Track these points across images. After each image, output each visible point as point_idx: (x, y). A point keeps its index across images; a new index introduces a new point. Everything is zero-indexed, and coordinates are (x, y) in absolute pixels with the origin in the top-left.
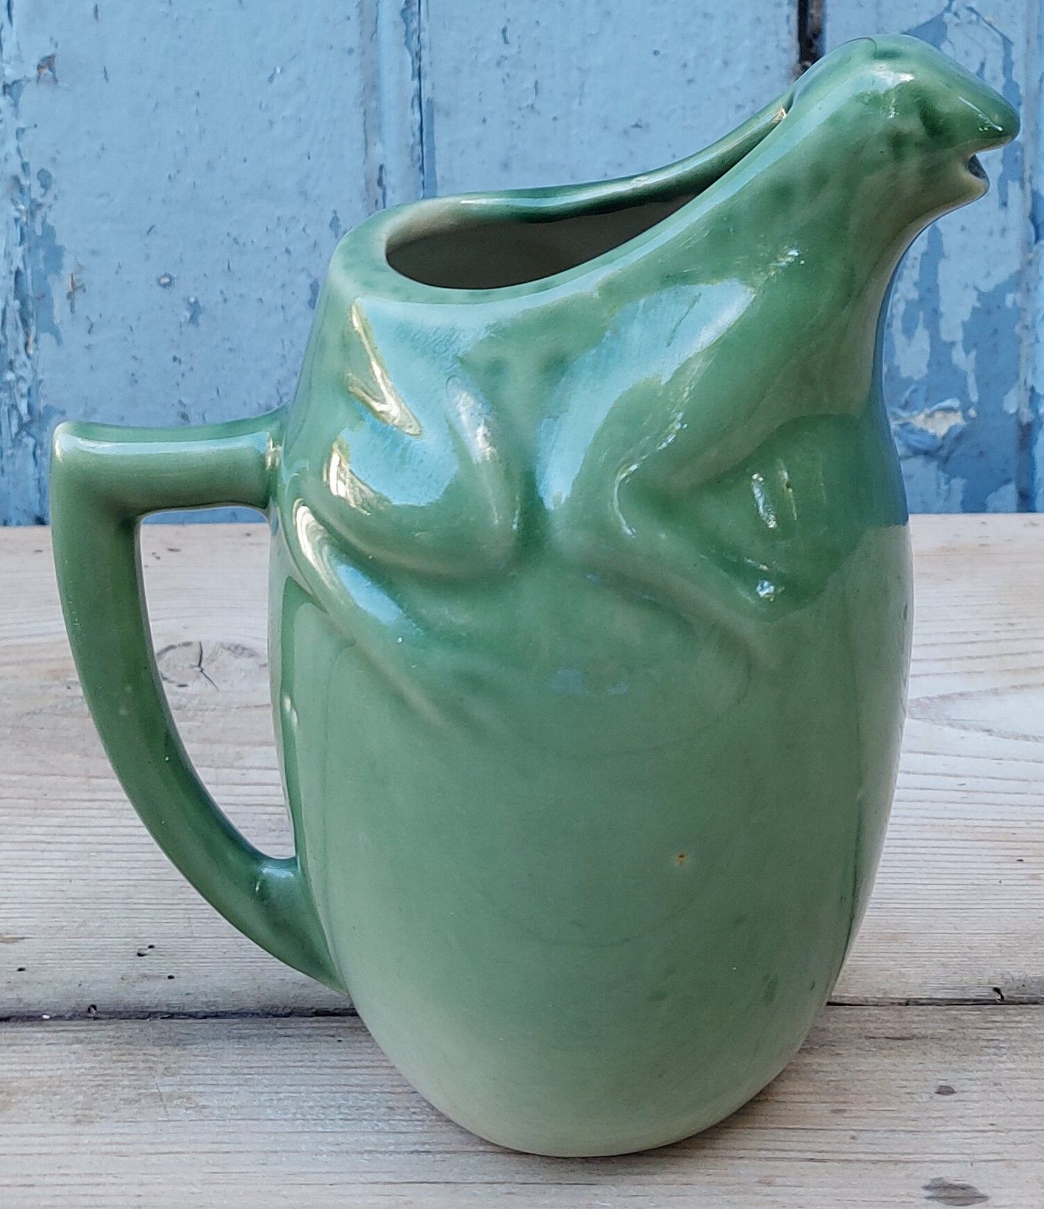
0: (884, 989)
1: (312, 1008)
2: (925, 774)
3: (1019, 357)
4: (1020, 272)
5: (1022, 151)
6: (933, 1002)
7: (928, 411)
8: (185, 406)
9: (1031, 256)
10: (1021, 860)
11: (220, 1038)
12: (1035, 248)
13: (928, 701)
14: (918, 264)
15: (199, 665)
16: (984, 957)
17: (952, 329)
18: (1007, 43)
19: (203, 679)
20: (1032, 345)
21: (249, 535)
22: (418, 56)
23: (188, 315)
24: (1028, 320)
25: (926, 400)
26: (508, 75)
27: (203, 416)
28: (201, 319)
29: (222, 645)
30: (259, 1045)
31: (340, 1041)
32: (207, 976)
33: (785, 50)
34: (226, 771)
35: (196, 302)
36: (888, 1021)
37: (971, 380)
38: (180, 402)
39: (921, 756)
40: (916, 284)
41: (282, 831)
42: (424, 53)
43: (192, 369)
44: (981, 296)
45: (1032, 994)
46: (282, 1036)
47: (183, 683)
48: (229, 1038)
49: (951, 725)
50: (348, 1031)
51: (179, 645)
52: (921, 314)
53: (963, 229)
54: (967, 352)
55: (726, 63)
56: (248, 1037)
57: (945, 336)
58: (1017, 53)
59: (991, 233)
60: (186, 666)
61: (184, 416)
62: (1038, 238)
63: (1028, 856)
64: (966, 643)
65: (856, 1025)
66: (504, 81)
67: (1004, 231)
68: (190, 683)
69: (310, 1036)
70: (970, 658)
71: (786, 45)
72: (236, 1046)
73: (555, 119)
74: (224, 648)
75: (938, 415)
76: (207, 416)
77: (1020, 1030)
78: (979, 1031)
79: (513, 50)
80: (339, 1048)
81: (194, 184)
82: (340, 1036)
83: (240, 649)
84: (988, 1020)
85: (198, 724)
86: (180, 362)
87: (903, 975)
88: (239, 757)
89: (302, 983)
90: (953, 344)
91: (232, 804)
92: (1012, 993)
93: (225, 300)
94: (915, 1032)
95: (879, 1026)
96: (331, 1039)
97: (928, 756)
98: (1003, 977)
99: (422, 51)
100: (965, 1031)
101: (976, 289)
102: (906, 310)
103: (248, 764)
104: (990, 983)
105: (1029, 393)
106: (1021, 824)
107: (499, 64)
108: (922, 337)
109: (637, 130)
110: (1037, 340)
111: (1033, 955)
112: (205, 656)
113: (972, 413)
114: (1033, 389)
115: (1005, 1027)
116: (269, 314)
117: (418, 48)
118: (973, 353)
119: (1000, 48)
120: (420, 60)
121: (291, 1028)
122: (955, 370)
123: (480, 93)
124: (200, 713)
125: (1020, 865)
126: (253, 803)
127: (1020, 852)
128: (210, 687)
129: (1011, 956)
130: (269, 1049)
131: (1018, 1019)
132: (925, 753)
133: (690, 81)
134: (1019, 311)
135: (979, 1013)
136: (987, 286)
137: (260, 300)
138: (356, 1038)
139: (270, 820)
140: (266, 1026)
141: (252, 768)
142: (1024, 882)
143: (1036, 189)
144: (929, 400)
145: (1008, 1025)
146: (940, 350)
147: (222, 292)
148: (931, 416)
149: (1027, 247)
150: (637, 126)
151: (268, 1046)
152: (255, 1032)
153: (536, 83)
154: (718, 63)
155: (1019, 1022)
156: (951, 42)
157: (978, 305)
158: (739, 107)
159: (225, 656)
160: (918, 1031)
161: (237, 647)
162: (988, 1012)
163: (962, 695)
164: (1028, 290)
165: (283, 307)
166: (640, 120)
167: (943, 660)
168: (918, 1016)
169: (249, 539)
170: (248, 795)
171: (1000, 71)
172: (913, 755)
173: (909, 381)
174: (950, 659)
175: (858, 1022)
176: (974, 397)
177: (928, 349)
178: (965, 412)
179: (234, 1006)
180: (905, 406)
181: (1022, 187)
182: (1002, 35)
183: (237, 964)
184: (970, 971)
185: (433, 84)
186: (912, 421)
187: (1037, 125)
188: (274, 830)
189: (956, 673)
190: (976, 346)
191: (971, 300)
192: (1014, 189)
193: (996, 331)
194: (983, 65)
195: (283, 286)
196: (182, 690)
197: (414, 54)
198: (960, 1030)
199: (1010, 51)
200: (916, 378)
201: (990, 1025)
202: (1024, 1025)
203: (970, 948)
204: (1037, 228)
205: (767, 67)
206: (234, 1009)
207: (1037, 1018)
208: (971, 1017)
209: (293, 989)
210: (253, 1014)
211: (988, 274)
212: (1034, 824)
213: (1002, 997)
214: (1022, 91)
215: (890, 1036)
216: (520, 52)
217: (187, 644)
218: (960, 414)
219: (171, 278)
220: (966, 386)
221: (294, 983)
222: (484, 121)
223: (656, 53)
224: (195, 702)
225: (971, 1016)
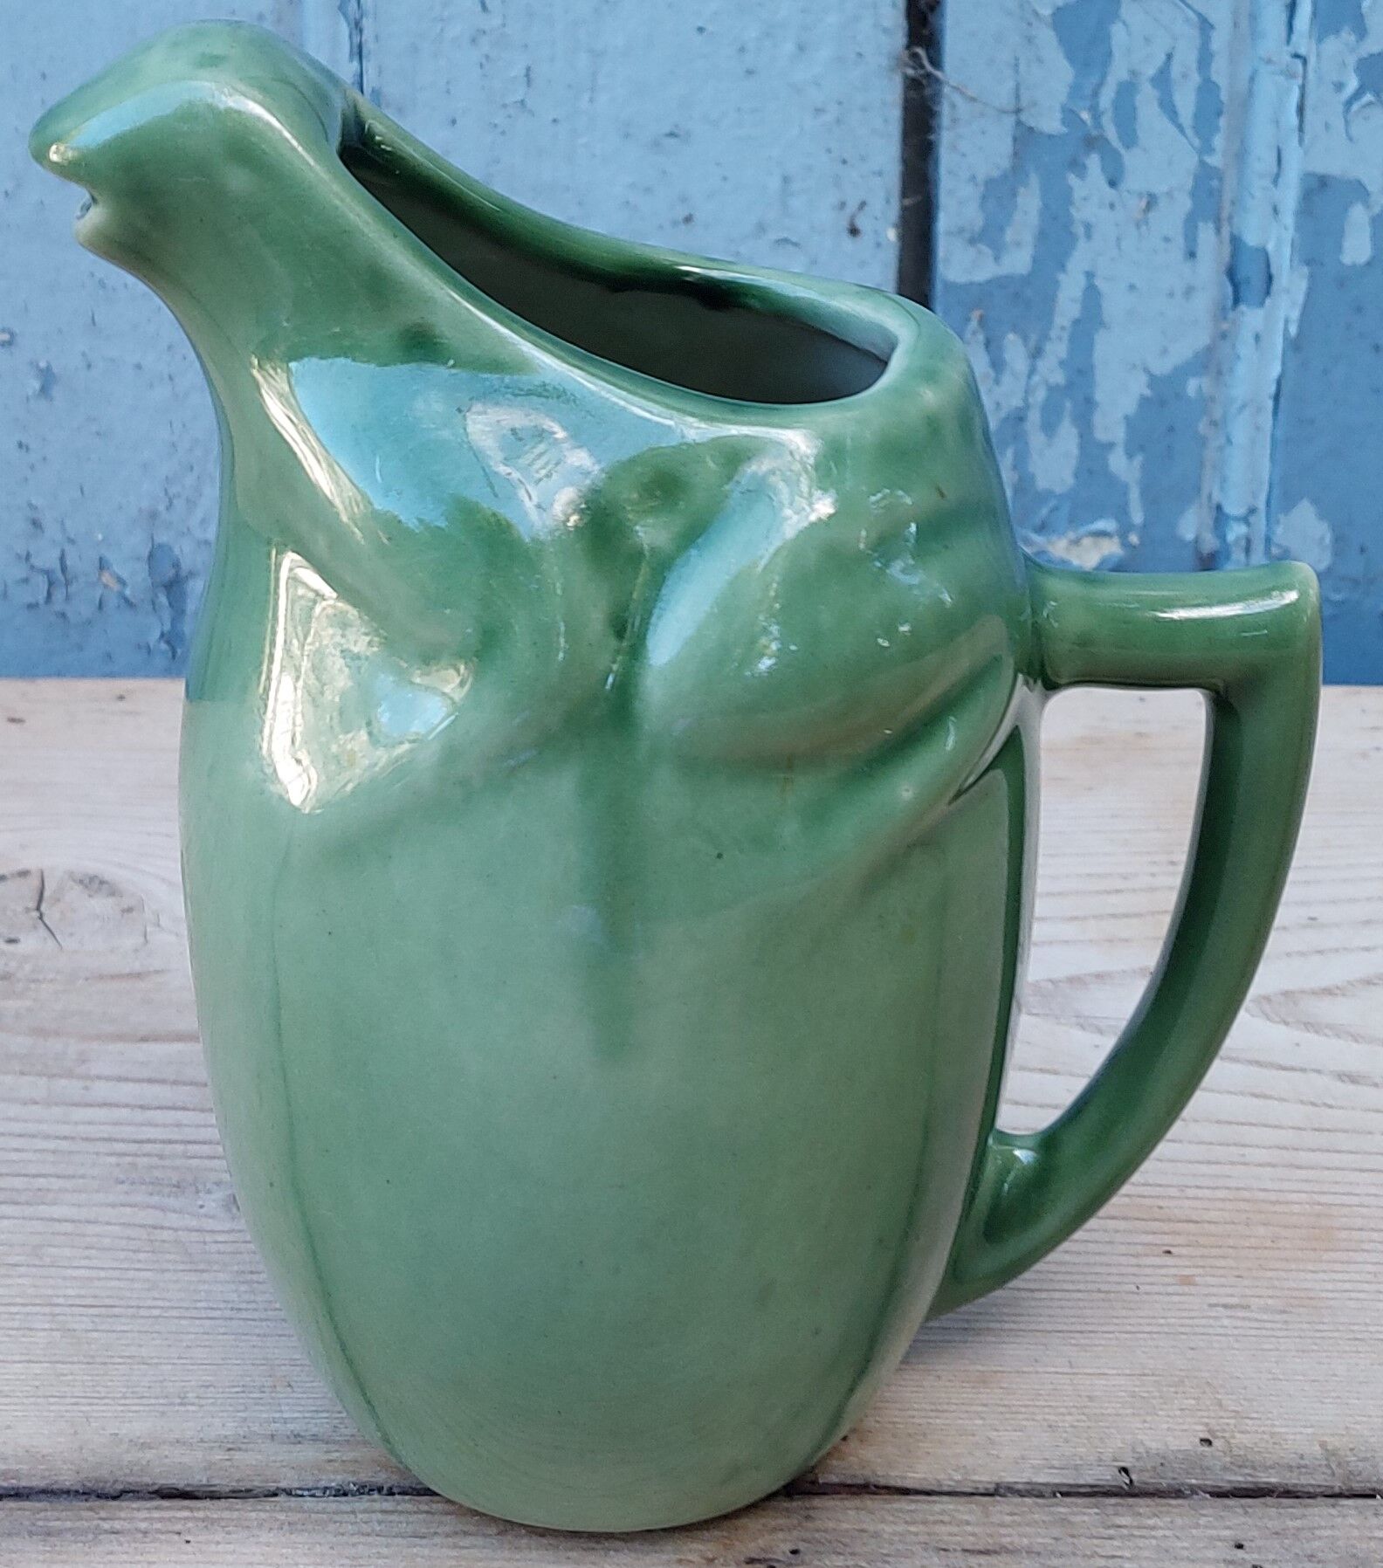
0: (965, 1467)
1: (154, 1484)
2: (1041, 1106)
3: (1202, 464)
4: (1209, 350)
5: (1221, 179)
6: (1033, 1492)
7: (1071, 535)
8: (36, 508)
9: (1225, 326)
10: (1169, 1252)
11: (18, 1534)
12: (1231, 315)
13: (1050, 986)
14: (1065, 336)
15: (38, 908)
16: (1109, 1415)
17: (1111, 424)
18: (1205, 26)
19: (42, 931)
20: (1221, 449)
21: (121, 698)
22: (357, 27)
23: (37, 385)
24: (1217, 414)
25: (1071, 521)
26: (487, 57)
27: (63, 523)
28: (56, 391)
29: (71, 875)
30: (74, 1547)
31: (188, 1542)
32: (9, 1427)
33: (885, 31)
34: (63, 1082)
35: (49, 368)
36: (968, 1523)
37: (1134, 495)
38: (30, 505)
39: (1037, 1076)
40: (1062, 363)
41: (133, 1183)
42: (366, 23)
43: (44, 459)
44: (1153, 381)
45: (1174, 1479)
46: (106, 1532)
47: (12, 936)
48: (31, 1534)
49: (1082, 1027)
50: (201, 1525)
51: (13, 875)
52: (1068, 405)
53: (1132, 287)
54: (1130, 455)
55: (801, 48)
56: (60, 1532)
57: (1101, 435)
58: (1219, 41)
59: (1171, 295)
60: (20, 909)
61: (36, 523)
62: (1237, 300)
63: (1179, 1245)
64: (1108, 892)
65: (921, 1528)
66: (481, 66)
67: (1189, 291)
68: (21, 937)
69: (145, 1533)
70: (1114, 916)
71: (887, 23)
72: (41, 1548)
73: (555, 121)
74: (74, 881)
75: (1087, 541)
76: (68, 523)
77: (1154, 1542)
78: (1096, 1541)
79: (496, 21)
80: (187, 1554)
81: (42, 202)
82: (189, 1531)
83: (97, 882)
84: (1109, 1523)
85: (28, 1003)
86: (28, 449)
87: (992, 1442)
88: (83, 1059)
89: (142, 1441)
90: (1110, 446)
91: (65, 1138)
92: (1146, 1477)
93: (89, 366)
94: (1006, 1540)
95: (955, 1529)
96: (176, 1537)
97: (1047, 1076)
98: (1134, 1450)
99: (364, 19)
100: (1075, 1541)
101: (1146, 370)
102: (1048, 399)
103: (93, 1072)
104: (1115, 1460)
105: (1214, 513)
106: (1173, 1192)
107: (474, 41)
108: (1068, 435)
109: (672, 141)
110: (1229, 441)
111: (1178, 1413)
112: (47, 894)
113: (1134, 539)
114: (1219, 508)
115: (1133, 1535)
116: (151, 386)
117: (357, 16)
118: (1139, 459)
119: (1195, 33)
120: (361, 31)
121: (120, 1519)
122: (1112, 480)
123: (448, 83)
124: (33, 986)
125: (1168, 1260)
126: (98, 1136)
127: (1167, 1239)
128: (51, 943)
129: (1147, 1413)
130: (87, 1554)
131: (1151, 1522)
132: (1042, 1071)
133: (750, 72)
134: (1205, 402)
135: (1096, 1510)
136: (1162, 367)
137: (139, 367)
138: (211, 1537)
139: (118, 1165)
140: (84, 1514)
141: (99, 1077)
142: (1170, 1289)
143: (1235, 232)
144: (1074, 520)
145: (1136, 1533)
146: (1092, 454)
147: (84, 354)
148: (1077, 542)
149: (1221, 313)
150: (672, 135)
151: (86, 1549)
152: (68, 1524)
153: (528, 69)
154: (789, 47)
155: (1153, 1528)
156: (1124, 23)
157: (1148, 392)
158: (819, 111)
159: (75, 894)
160: (1008, 1539)
161: (92, 879)
162: (1110, 1510)
163: (1099, 977)
164: (1220, 373)
165: (171, 378)
166: (676, 126)
167: (1075, 918)
168: (1011, 1514)
169: (122, 705)
170: (90, 1123)
171: (1194, 66)
172: (1026, 1074)
173: (1048, 494)
174: (1085, 918)
175: (924, 1523)
176: (1137, 517)
177: (1075, 451)
178: (1123, 534)
179: (44, 1478)
180: (1042, 528)
181: (1218, 230)
182: (1199, 15)
183: (52, 1408)
184: (1088, 1439)
185: (380, 67)
186: (1050, 549)
187: (1242, 142)
188: (123, 1182)
189: (1091, 941)
190: (1142, 448)
191: (1139, 386)
192: (1206, 233)
193: (1171, 429)
194: (1169, 57)
195: (170, 347)
196: (11, 948)
197: (353, 26)
198: (1070, 1540)
199: (1209, 37)
200: (1058, 490)
201: (1112, 1532)
202: (1160, 1533)
203: (1090, 1398)
204: (1236, 287)
205: (860, 55)
206: (42, 1484)
207: (1179, 1521)
208: (1086, 1518)
209: (128, 1451)
210: (68, 1492)
211: (1165, 351)
212: (1190, 1192)
213: (1131, 1481)
214: (1224, 96)
215: (969, 1547)
216: (504, 25)
217: (24, 874)
218: (1116, 540)
219: (12, 334)
220: (1126, 504)
221: (131, 1441)
222: (454, 122)
223: (701, 30)
224: (28, 967)
225: (1085, 1514)
